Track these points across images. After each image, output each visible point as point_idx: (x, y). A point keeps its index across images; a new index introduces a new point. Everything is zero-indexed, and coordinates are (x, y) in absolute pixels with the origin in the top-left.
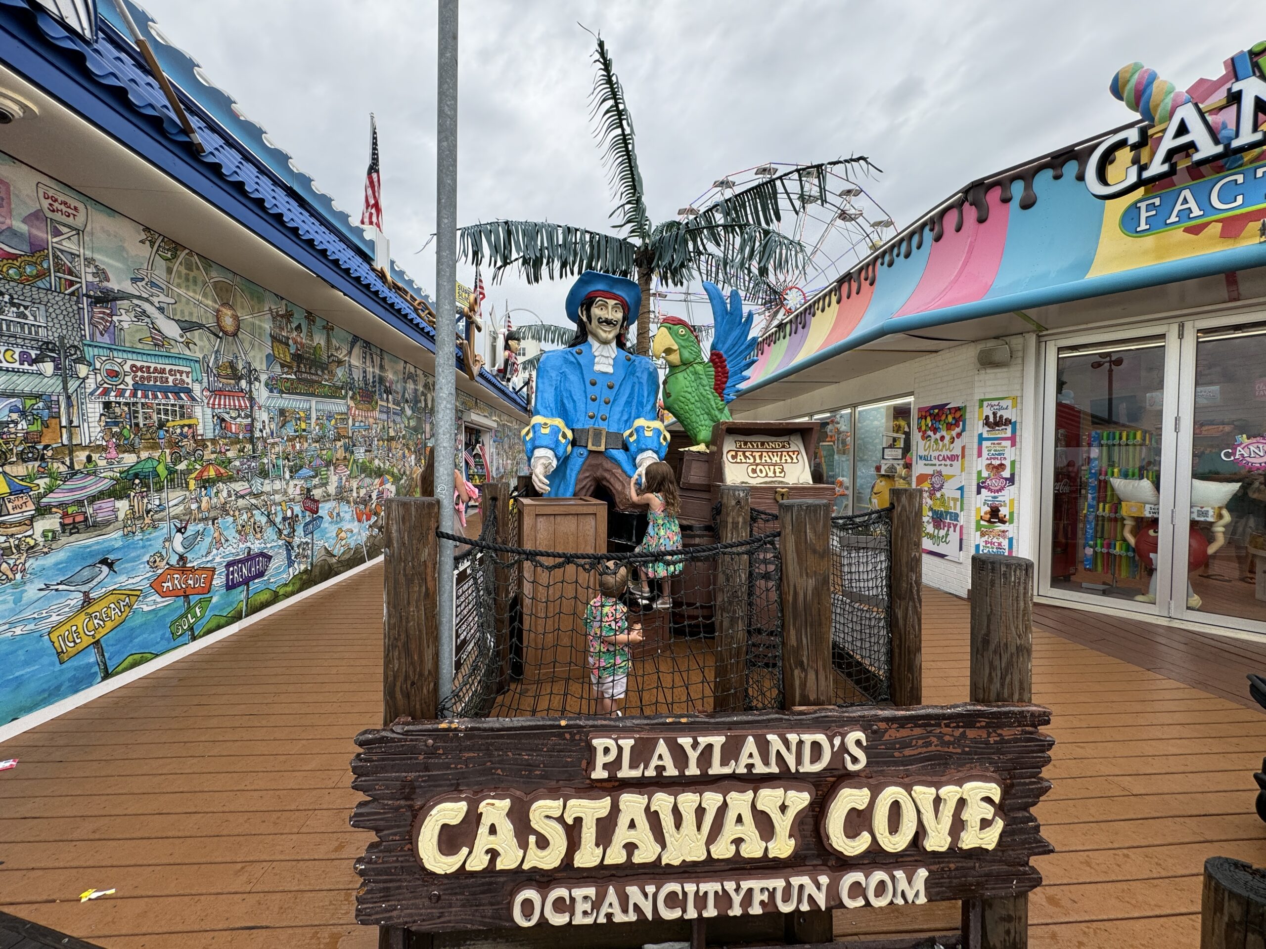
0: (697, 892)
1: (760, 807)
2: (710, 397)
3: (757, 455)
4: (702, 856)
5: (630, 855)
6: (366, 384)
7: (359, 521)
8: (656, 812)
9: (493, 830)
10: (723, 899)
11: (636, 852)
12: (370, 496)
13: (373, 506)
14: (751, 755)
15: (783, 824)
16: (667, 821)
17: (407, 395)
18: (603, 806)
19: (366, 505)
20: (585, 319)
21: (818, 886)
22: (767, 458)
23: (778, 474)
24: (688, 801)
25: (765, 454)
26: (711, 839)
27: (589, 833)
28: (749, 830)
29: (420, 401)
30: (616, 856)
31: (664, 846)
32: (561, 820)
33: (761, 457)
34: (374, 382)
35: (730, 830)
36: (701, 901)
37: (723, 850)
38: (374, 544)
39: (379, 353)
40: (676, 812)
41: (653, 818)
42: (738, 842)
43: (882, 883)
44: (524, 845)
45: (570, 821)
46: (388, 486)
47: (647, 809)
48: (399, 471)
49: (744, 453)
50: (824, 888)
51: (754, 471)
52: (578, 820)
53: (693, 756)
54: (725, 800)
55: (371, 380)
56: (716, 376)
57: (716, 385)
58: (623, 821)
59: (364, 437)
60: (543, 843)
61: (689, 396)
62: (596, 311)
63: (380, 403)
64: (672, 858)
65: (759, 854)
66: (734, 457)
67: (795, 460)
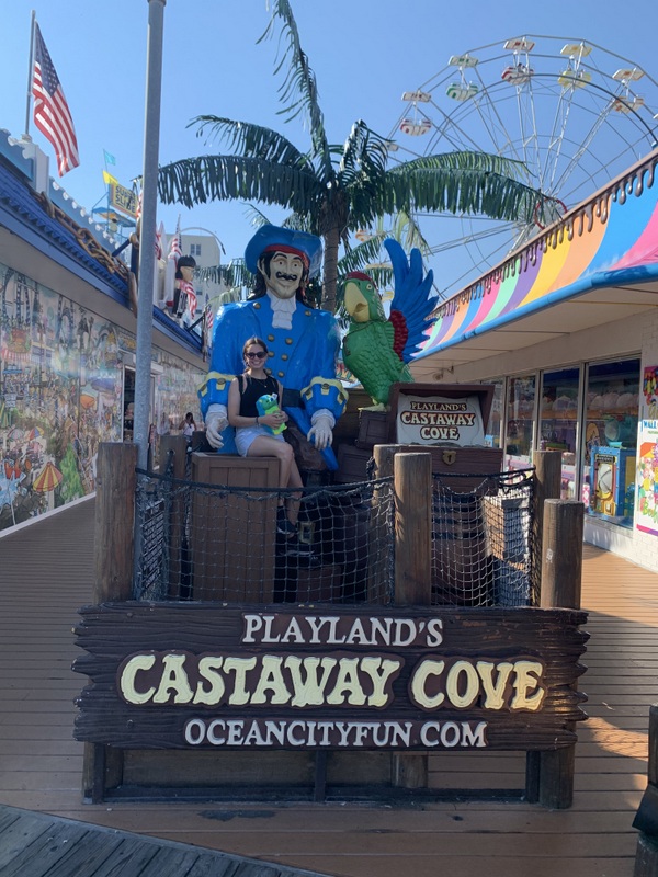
0: (316, 727)
1: (363, 669)
2: (390, 356)
3: (432, 417)
4: (320, 701)
5: (269, 699)
6: (20, 323)
7: (8, 478)
8: (288, 668)
9: (173, 676)
10: (335, 734)
11: (273, 697)
12: (20, 451)
13: (23, 461)
14: (357, 632)
15: (379, 683)
16: (296, 676)
17: (61, 335)
18: (251, 663)
19: (15, 461)
20: (263, 272)
21: (405, 729)
22: (442, 420)
23: (451, 436)
24: (311, 663)
25: (440, 416)
26: (328, 690)
27: (240, 681)
28: (355, 685)
29: (75, 341)
30: (259, 698)
31: (293, 694)
32: (220, 671)
33: (436, 420)
34: (27, 320)
35: (341, 685)
36: (319, 734)
37: (336, 698)
38: (21, 506)
39: (34, 286)
40: (302, 669)
41: (286, 673)
42: (347, 693)
43: (452, 730)
44: (194, 689)
45: (227, 672)
46: (38, 439)
47: (282, 665)
48: (51, 422)
49: (419, 414)
50: (408, 730)
51: (427, 433)
52: (233, 671)
53: (316, 631)
54: (338, 663)
55: (25, 318)
56: (395, 336)
57: (395, 344)
58: (265, 674)
59: (15, 382)
60: (208, 687)
61: (367, 355)
62: (275, 266)
63: (34, 343)
64: (299, 702)
65: (362, 702)
66: (407, 418)
67: (470, 423)
